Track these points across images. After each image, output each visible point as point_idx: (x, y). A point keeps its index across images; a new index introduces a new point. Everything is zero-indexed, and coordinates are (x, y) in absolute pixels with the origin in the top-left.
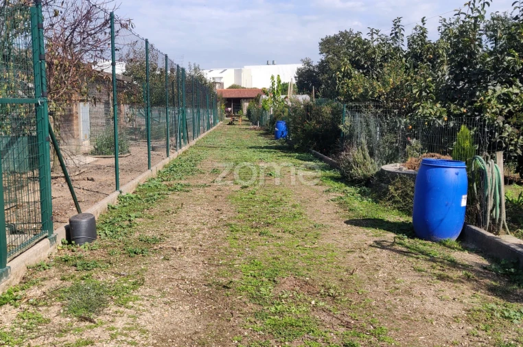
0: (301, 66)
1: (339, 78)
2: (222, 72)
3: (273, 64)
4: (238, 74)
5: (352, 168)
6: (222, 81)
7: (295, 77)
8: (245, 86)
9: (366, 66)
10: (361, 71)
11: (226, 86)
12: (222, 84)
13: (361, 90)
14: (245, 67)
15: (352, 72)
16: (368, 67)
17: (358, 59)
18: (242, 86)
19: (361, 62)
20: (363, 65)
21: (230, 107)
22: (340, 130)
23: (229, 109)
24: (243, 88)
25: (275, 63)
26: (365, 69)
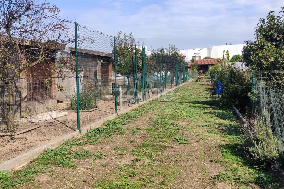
0: (245, 45)
1: (254, 49)
2: (200, 50)
3: (230, 44)
4: (209, 51)
5: (252, 145)
6: (200, 55)
7: (242, 52)
8: (213, 58)
9: (278, 39)
10: (274, 43)
11: (202, 58)
12: (199, 57)
13: (272, 59)
14: (213, 47)
15: (265, 44)
16: (280, 40)
17: (272, 34)
18: (212, 57)
19: (274, 35)
20: (276, 39)
21: (202, 70)
22: (248, 98)
23: (201, 71)
24: (212, 58)
25: (231, 44)
26: (278, 41)
